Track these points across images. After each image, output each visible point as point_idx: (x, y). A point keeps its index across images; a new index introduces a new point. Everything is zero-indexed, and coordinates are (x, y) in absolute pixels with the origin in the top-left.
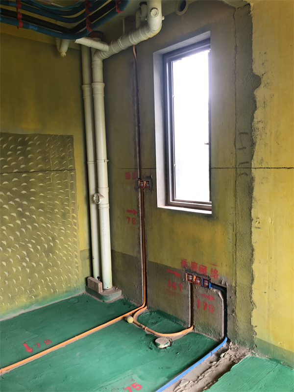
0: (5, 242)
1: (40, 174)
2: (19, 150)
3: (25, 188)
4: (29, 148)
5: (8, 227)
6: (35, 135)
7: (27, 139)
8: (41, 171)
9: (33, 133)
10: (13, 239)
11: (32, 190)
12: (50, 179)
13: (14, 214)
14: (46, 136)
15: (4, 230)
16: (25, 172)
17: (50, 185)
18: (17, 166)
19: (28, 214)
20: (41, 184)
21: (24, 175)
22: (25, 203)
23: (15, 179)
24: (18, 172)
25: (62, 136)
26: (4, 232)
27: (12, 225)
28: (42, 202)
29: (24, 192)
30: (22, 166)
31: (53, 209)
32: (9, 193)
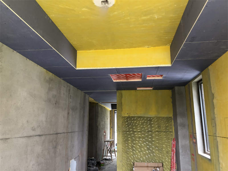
0: (141, 159)
1: (157, 133)
2: (148, 123)
3: (150, 138)
4: (152, 122)
5: (143, 153)
6: (155, 117)
7: (151, 119)
8: (157, 132)
9: (154, 116)
10: (145, 158)
11: (153, 139)
12: (161, 135)
13: (146, 148)
14: (160, 117)
15: (141, 154)
16: (150, 132)
17: (161, 138)
18: (147, 129)
19: (151, 149)
20: (157, 137)
21: (150, 133)
22: (150, 144)
23: (147, 134)
24: (148, 132)
25: (167, 117)
26: (142, 155)
27: (144, 153)
28: (157, 145)
29: (150, 140)
30: (149, 129)
31: (162, 149)
32: (144, 140)
